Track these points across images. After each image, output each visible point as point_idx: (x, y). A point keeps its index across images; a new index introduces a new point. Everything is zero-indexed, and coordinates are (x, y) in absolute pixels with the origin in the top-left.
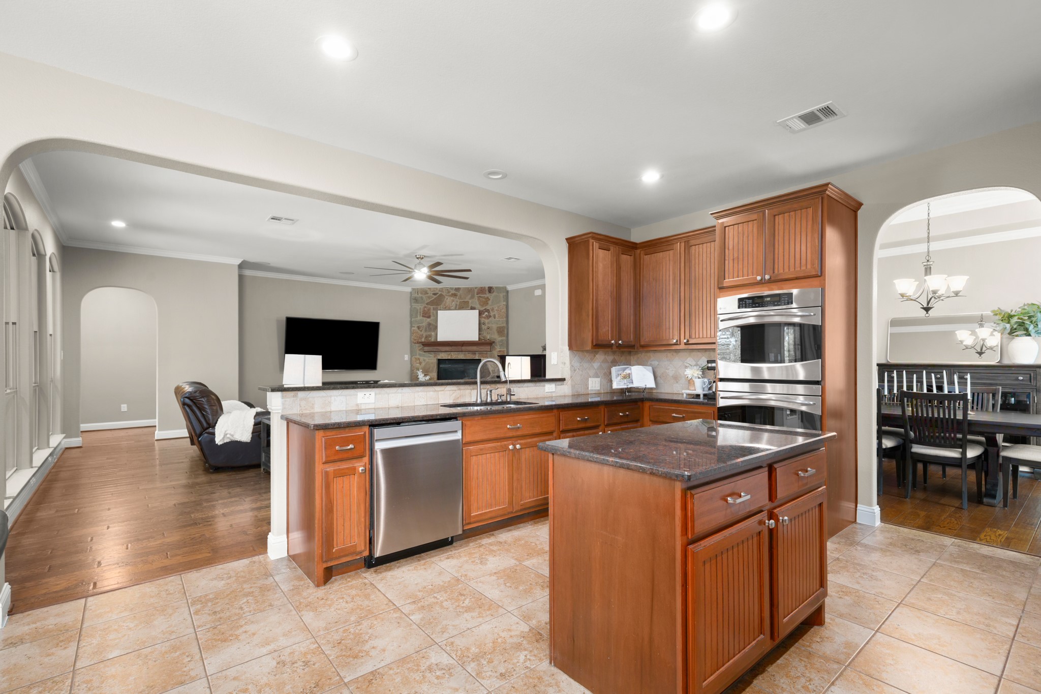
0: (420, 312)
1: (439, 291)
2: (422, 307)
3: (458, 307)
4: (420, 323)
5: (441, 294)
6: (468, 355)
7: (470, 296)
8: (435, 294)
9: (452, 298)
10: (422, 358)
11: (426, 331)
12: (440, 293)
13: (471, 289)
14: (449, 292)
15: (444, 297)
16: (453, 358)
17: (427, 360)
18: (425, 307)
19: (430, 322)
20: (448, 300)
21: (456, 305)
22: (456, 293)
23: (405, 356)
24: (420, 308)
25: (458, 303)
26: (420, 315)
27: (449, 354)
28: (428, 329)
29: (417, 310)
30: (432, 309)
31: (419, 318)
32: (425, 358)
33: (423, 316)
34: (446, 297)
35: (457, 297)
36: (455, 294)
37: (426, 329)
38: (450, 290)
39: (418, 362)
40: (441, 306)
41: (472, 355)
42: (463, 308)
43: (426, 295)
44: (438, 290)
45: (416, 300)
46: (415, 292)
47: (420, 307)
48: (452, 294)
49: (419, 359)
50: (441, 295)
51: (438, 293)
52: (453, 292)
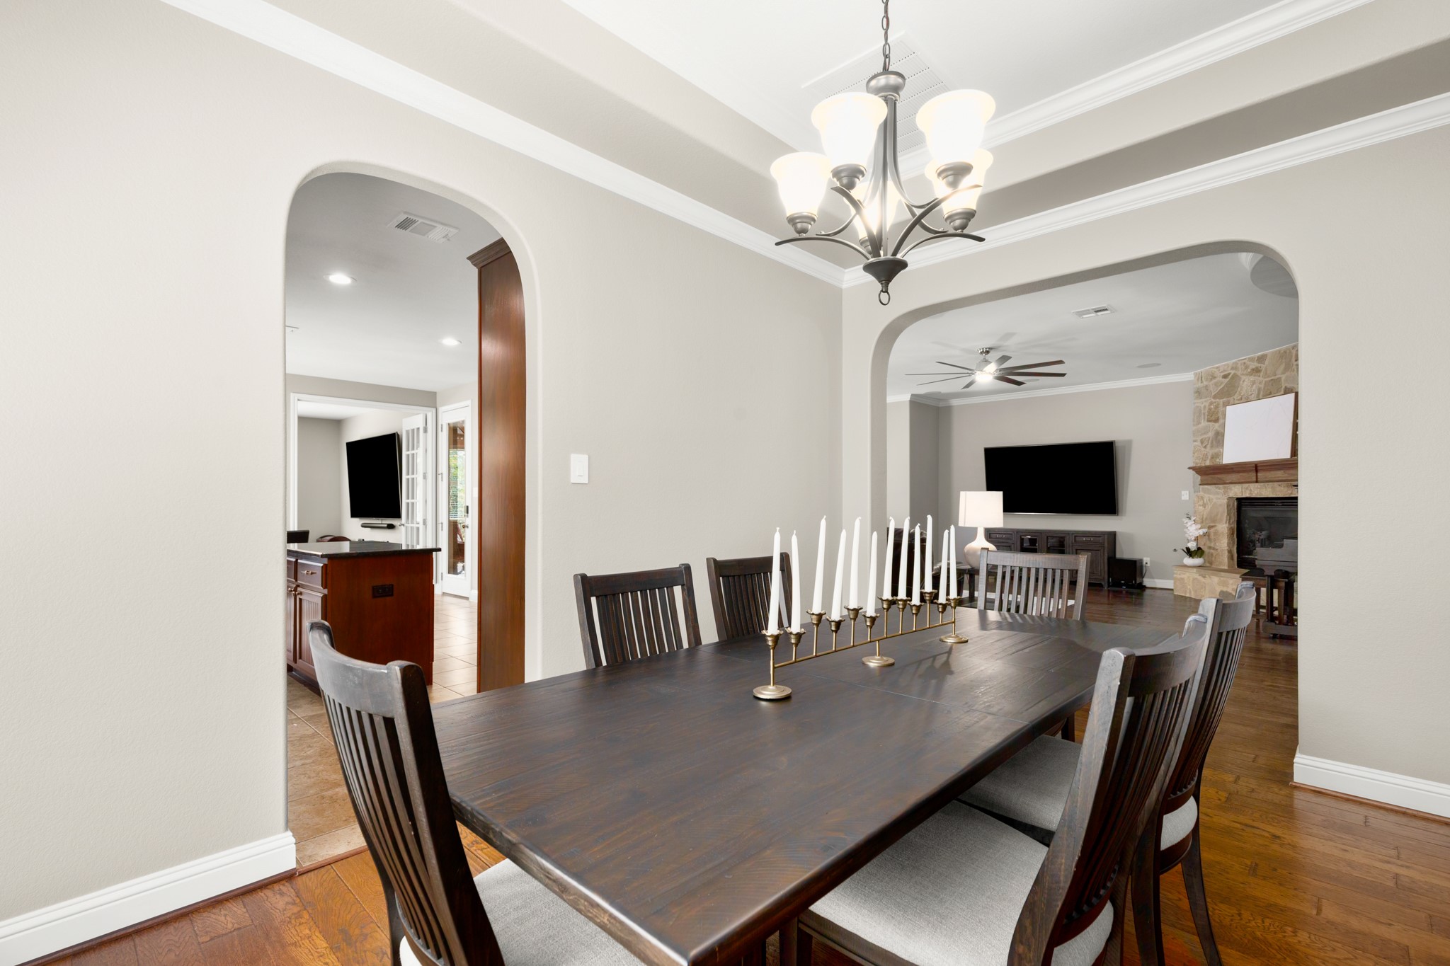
0: (1204, 414)
1: (1232, 369)
2: (1207, 404)
3: (1262, 393)
4: (1205, 434)
5: (1234, 374)
6: (1278, 489)
7: (1283, 367)
8: (1225, 377)
9: (1252, 378)
10: (1206, 496)
11: (1212, 447)
12: (1233, 372)
13: (1285, 352)
14: (1247, 368)
15: (1240, 379)
16: (1254, 496)
17: (1215, 500)
18: (1211, 404)
19: (1219, 429)
20: (1245, 383)
21: (1259, 390)
22: (1260, 365)
23: (1183, 492)
24: (1205, 407)
25: (1262, 386)
26: (1204, 418)
27: (1247, 488)
28: (1214, 443)
29: (1200, 411)
30: (1221, 403)
31: (1204, 424)
32: (1211, 496)
33: (1209, 421)
34: (1243, 378)
35: (1262, 374)
36: (1257, 368)
37: (1212, 442)
38: (1249, 363)
39: (1201, 503)
40: (1235, 397)
41: (1286, 489)
42: (1270, 393)
43: (1214, 381)
44: (1230, 368)
45: (1198, 393)
46: (1198, 380)
47: (1204, 403)
48: (1253, 369)
49: (1202, 498)
50: (1235, 376)
51: (1229, 374)
52: (1254, 365)
